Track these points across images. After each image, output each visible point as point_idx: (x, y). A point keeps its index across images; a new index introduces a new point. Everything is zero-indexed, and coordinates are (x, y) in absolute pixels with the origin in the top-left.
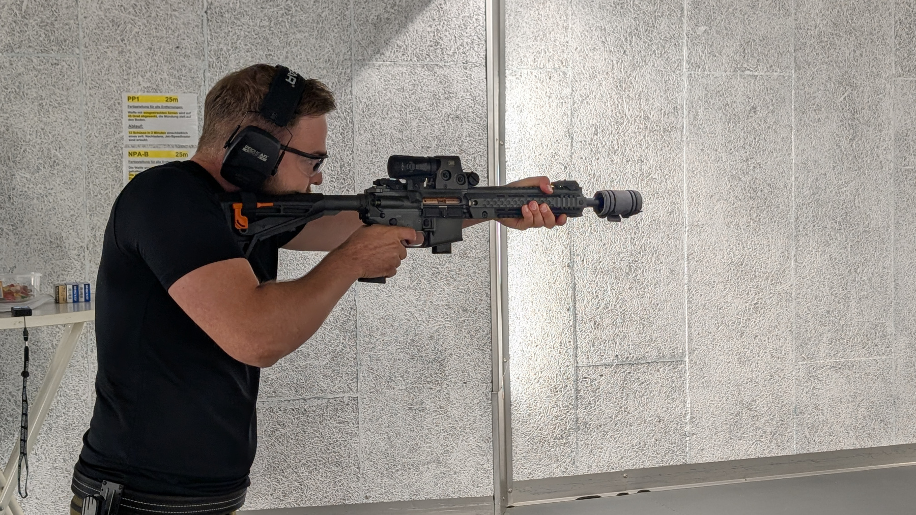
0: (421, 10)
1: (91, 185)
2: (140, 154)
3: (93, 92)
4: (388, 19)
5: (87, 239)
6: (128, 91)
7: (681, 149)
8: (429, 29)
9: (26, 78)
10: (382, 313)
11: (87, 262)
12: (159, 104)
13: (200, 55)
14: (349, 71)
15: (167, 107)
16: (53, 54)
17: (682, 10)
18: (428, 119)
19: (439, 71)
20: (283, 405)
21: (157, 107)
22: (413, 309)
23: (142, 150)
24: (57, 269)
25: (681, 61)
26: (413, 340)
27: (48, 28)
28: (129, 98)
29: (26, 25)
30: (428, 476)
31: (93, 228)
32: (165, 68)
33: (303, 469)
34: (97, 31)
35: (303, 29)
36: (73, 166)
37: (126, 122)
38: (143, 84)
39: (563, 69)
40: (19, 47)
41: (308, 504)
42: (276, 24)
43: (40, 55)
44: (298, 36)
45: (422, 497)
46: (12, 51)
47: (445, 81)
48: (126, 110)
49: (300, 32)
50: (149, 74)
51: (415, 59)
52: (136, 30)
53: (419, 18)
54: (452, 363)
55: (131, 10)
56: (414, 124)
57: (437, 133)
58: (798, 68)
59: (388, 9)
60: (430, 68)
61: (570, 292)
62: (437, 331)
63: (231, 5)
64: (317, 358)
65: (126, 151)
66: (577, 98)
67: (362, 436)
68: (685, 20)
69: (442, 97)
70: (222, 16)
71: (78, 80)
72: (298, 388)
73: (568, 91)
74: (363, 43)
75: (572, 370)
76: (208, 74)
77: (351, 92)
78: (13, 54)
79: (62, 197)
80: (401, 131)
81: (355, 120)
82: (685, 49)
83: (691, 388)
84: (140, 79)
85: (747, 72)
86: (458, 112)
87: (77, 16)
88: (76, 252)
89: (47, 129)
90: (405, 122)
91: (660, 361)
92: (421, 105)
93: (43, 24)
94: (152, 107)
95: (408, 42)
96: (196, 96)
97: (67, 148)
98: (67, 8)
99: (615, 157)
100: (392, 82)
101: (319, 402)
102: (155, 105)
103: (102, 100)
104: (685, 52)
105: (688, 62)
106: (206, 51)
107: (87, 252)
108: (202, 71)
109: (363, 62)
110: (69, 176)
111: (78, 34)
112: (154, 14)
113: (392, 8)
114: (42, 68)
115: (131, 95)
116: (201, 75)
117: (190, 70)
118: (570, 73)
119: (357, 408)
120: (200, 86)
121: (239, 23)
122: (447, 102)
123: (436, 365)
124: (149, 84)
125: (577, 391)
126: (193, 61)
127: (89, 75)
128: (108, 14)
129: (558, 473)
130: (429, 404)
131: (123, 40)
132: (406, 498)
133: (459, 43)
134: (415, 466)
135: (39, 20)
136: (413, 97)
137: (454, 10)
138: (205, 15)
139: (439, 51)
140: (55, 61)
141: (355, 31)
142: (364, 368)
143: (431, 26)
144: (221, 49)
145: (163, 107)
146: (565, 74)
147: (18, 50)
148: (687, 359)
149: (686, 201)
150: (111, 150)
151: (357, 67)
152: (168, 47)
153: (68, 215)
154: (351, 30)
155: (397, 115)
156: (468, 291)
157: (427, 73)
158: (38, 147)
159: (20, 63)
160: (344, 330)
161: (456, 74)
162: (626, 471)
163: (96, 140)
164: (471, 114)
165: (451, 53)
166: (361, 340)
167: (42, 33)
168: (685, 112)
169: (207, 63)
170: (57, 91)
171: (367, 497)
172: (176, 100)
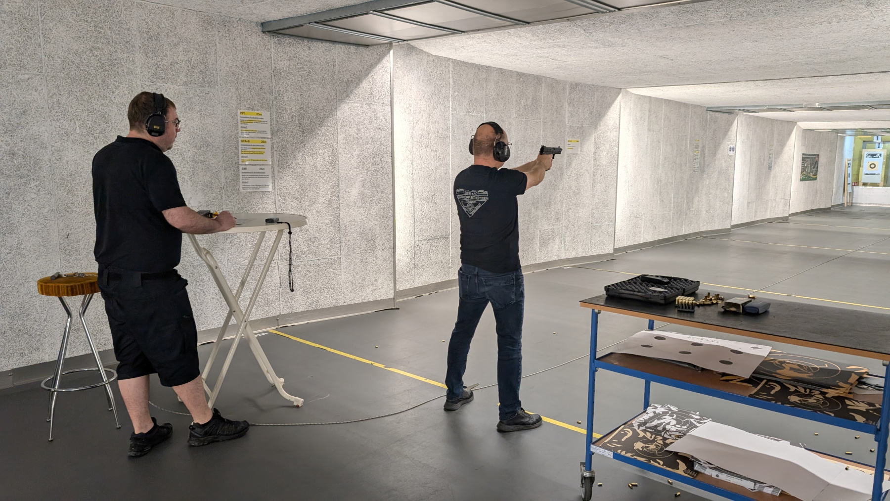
0: (365, 78)
1: (225, 157)
2: (246, 141)
3: (225, 109)
4: (352, 81)
5: (223, 184)
6: (240, 109)
7: (449, 146)
8: (368, 87)
9: (194, 100)
10: (351, 219)
11: (223, 195)
12: (255, 117)
13: (271, 93)
14: (335, 104)
15: (257, 118)
16: (206, 88)
17: (450, 85)
18: (368, 129)
19: (373, 107)
20: (309, 263)
21: (253, 118)
22: (363, 217)
23: (247, 139)
24: (210, 199)
25: (449, 107)
26: (363, 231)
27: (204, 75)
28: (241, 113)
29: (193, 72)
30: (369, 291)
31: (226, 178)
32: (256, 98)
33: (318, 292)
34: (226, 78)
35: (316, 83)
36: (216, 146)
37: (240, 125)
38: (247, 106)
39: (410, 108)
40: (191, 84)
41: (321, 307)
42: (304, 80)
43: (200, 88)
44: (314, 86)
45: (366, 301)
46: (187, 86)
47: (374, 111)
48: (239, 119)
49: (315, 84)
50: (249, 101)
51: (363, 100)
52: (243, 78)
53: (364, 82)
54: (378, 241)
55: (241, 68)
56: (362, 130)
57: (372, 136)
58: (486, 113)
59: (352, 76)
60: (369, 105)
61: (413, 208)
62: (372, 227)
63: (285, 69)
64: (324, 240)
65: (240, 139)
66: (415, 122)
67: (343, 275)
68: (451, 89)
69: (374, 119)
70: (281, 74)
71: (218, 102)
72: (315, 254)
73: (411, 118)
74: (342, 91)
75: (413, 242)
76: (275, 103)
77: (336, 114)
78: (187, 87)
79: (212, 162)
80: (357, 134)
81: (338, 128)
82: (451, 102)
83: (451, 249)
84: (246, 103)
85: (470, 114)
86: (380, 126)
87: (217, 69)
88: (218, 190)
89: (204, 127)
90: (359, 130)
91: (442, 237)
92: (365, 122)
93: (201, 72)
94: (251, 118)
95: (360, 92)
96: (269, 113)
97: (214, 137)
98: (212, 64)
99: (428, 149)
100: (354, 111)
101: (325, 261)
102: (252, 117)
103: (229, 113)
104: (451, 104)
105: (452, 108)
106: (274, 91)
107: (223, 191)
108: (272, 101)
109: (341, 100)
110: (215, 152)
111: (217, 79)
112: (251, 71)
113: (353, 75)
114: (201, 95)
115: (242, 111)
116: (271, 103)
117: (267, 100)
118: (412, 110)
119: (341, 263)
120: (271, 108)
121: (288, 78)
122: (375, 121)
123: (372, 242)
124: (249, 106)
125: (415, 252)
126: (268, 95)
127: (222, 100)
128: (230, 69)
129: (408, 287)
130: (370, 260)
131: (237, 83)
132: (360, 301)
133: (380, 94)
134: (364, 287)
135: (199, 70)
136: (362, 118)
137: (378, 78)
138: (273, 73)
139: (372, 97)
140: (207, 92)
141: (338, 85)
142: (343, 244)
143: (369, 85)
144: (280, 91)
145: (255, 118)
146: (410, 110)
147: (190, 85)
148: (450, 236)
149: (451, 169)
150: (233, 139)
151: (339, 102)
152: (257, 88)
153: (214, 171)
154: (336, 84)
155: (355, 126)
156: (384, 208)
157: (368, 107)
158: (200, 136)
159: (191, 92)
160: (335, 227)
161: (379, 108)
162: (431, 284)
163: (226, 134)
164: (385, 127)
165: (377, 98)
166: (342, 231)
167: (201, 77)
168: (451, 130)
169: (274, 97)
170: (208, 108)
171: (345, 302)
172: (261, 115)
